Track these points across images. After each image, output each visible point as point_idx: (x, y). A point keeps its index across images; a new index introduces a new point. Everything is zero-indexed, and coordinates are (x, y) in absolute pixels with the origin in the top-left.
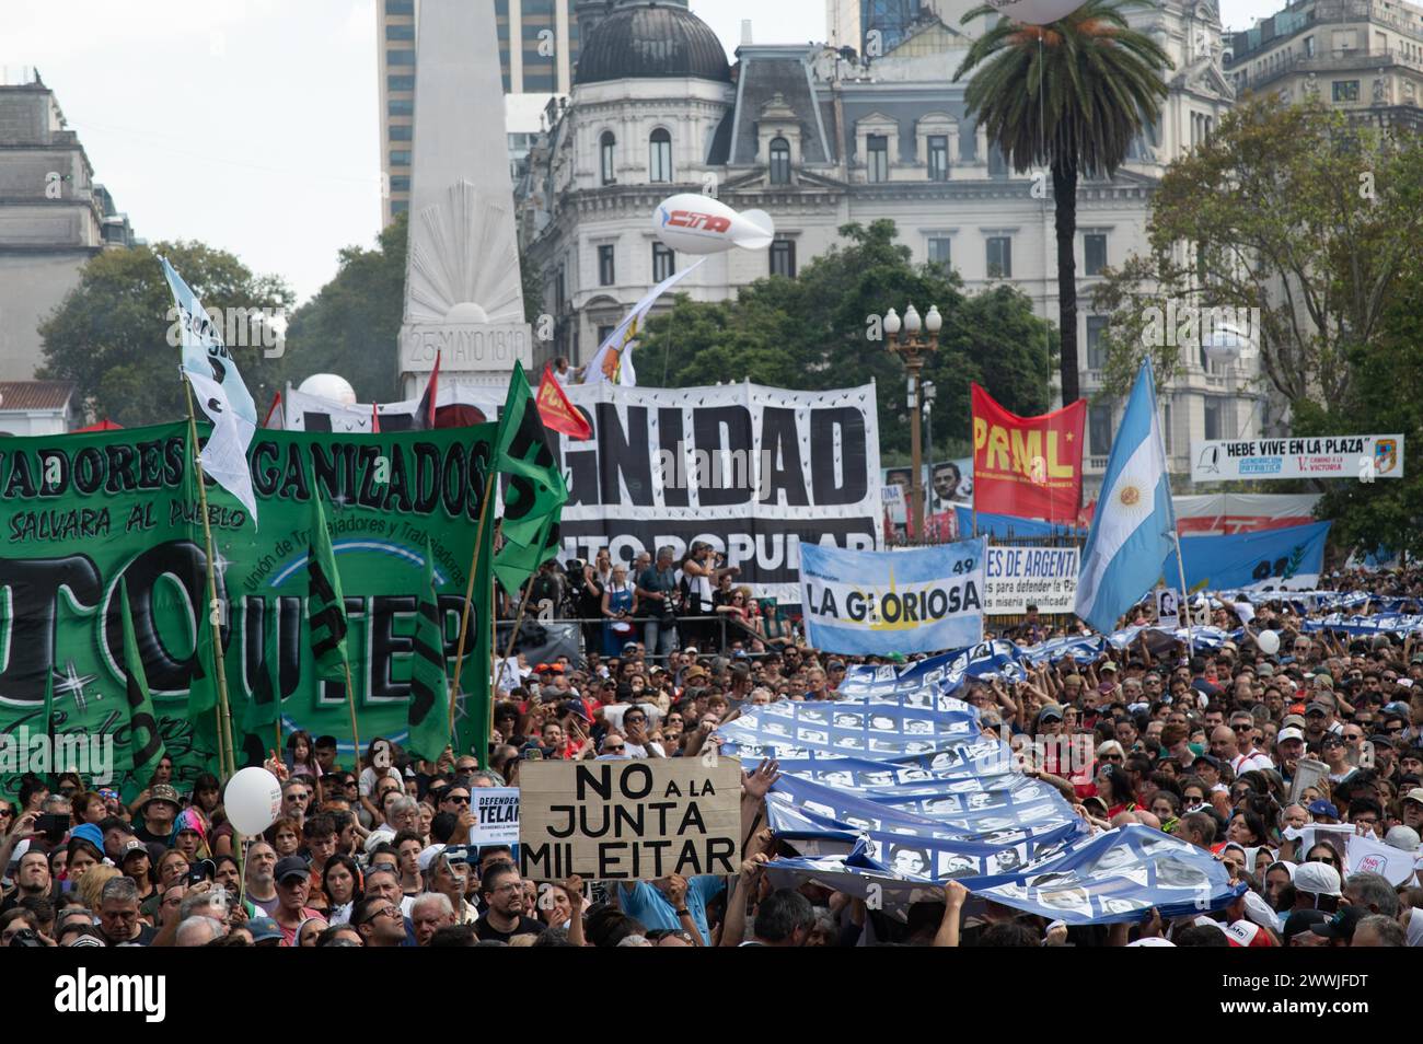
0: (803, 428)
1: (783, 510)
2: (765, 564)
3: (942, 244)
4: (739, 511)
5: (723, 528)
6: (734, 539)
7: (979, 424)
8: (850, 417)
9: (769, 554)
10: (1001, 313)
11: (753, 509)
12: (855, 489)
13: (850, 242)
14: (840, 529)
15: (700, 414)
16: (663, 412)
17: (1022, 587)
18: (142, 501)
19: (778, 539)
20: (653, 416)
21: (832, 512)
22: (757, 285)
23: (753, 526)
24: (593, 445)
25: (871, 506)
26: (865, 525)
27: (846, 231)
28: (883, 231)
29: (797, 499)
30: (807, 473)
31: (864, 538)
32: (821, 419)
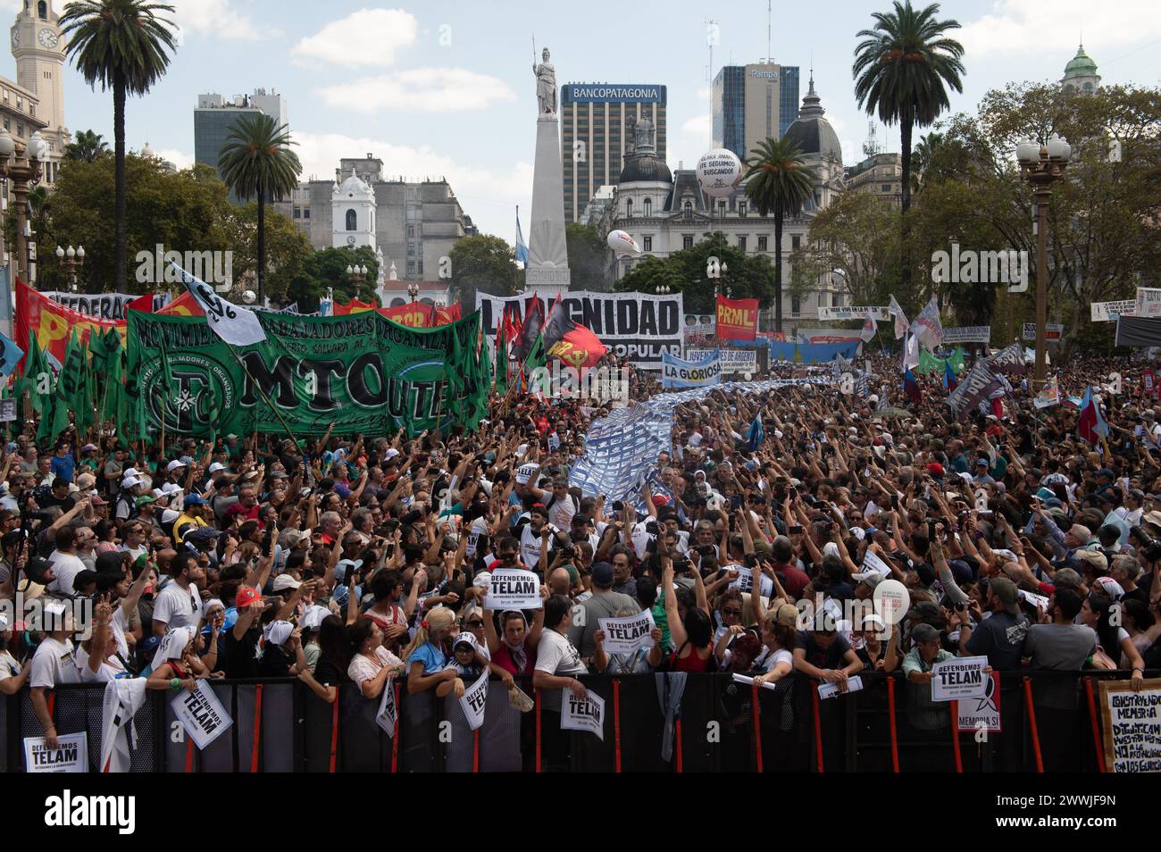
0: (656, 308)
1: (648, 336)
2: (641, 355)
3: (743, 240)
4: (632, 337)
5: (626, 342)
6: (630, 346)
7: (721, 307)
8: (673, 304)
9: (643, 352)
10: (759, 264)
11: (637, 336)
12: (674, 330)
13: (707, 239)
14: (668, 343)
15: (619, 302)
16: (606, 301)
17: (733, 365)
18: (359, 339)
19: (646, 346)
20: (603, 303)
21: (666, 337)
22: (676, 253)
23: (637, 342)
24: (581, 313)
25: (680, 336)
26: (677, 342)
27: (705, 235)
28: (718, 235)
29: (653, 332)
30: (657, 323)
31: (677, 347)
32: (663, 305)
